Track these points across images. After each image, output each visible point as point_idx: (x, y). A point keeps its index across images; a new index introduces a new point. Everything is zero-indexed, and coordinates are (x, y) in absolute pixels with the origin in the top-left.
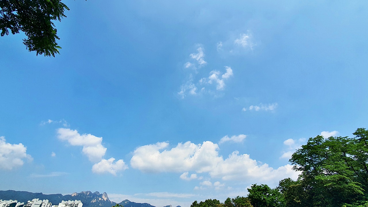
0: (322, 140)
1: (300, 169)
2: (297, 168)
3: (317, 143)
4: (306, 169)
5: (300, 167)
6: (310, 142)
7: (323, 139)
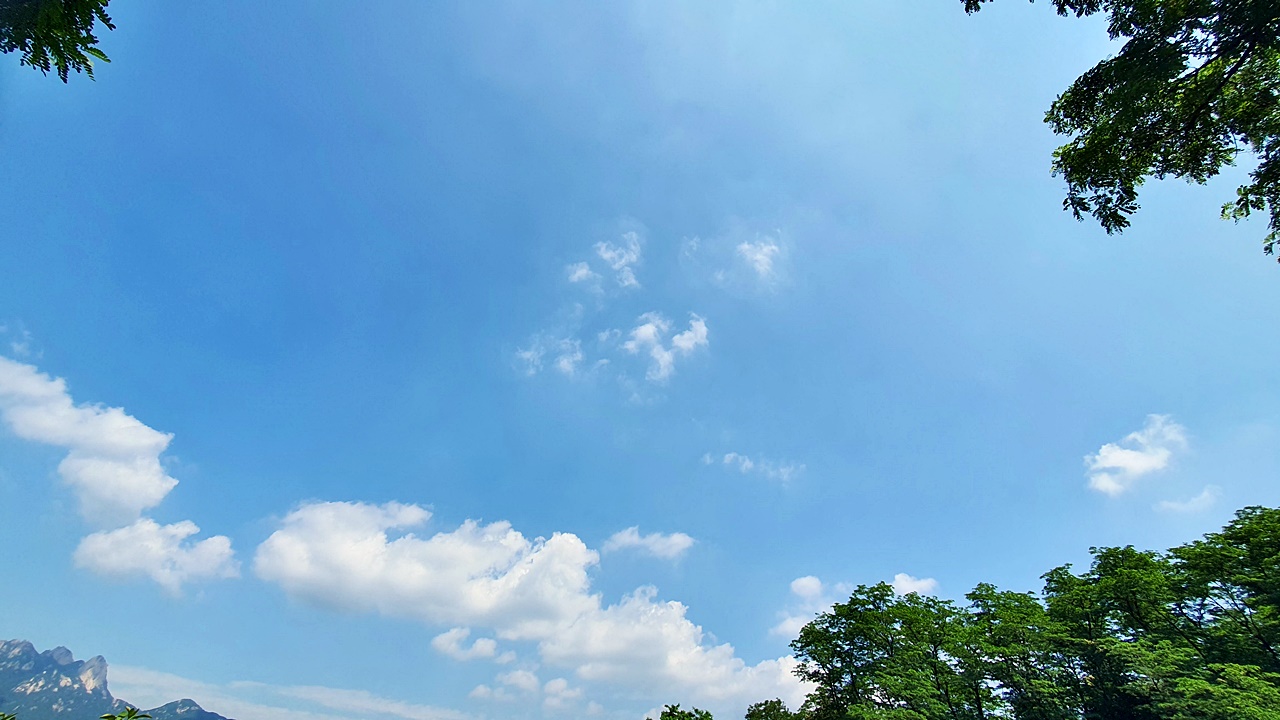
0: (890, 598)
1: (814, 676)
2: (806, 673)
3: (874, 605)
4: (829, 678)
5: (816, 668)
6: (859, 596)
7: (893, 595)
